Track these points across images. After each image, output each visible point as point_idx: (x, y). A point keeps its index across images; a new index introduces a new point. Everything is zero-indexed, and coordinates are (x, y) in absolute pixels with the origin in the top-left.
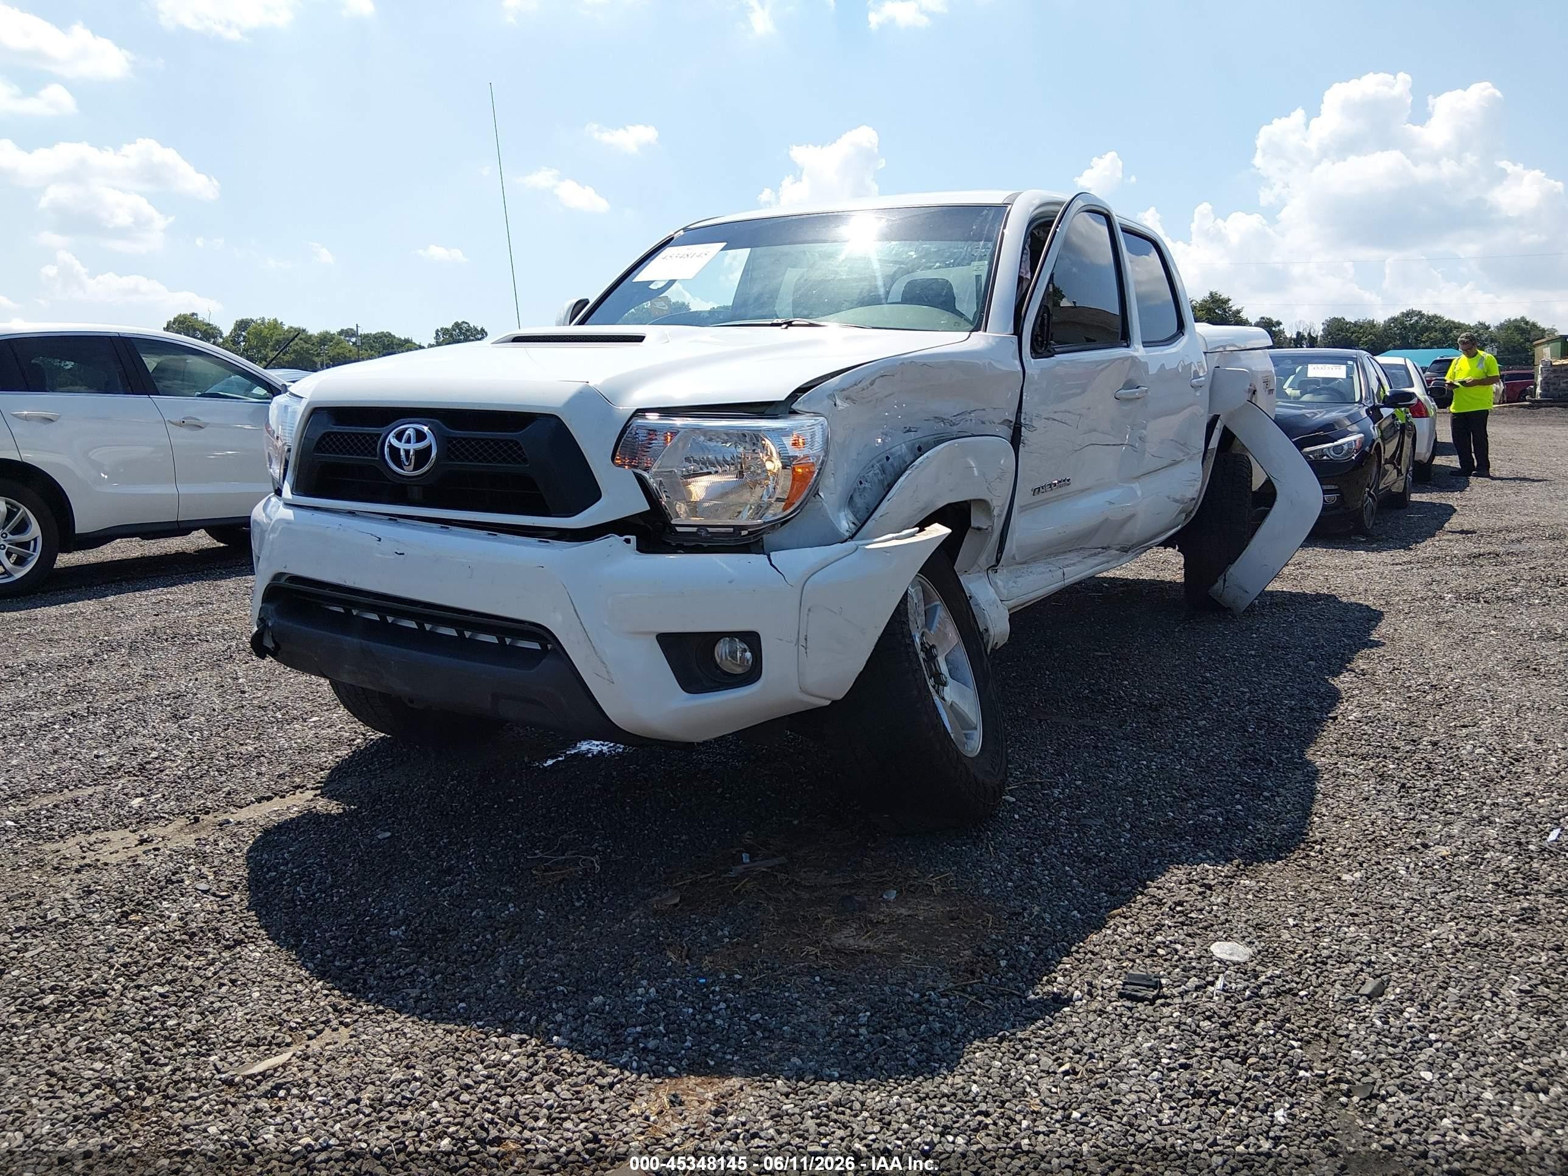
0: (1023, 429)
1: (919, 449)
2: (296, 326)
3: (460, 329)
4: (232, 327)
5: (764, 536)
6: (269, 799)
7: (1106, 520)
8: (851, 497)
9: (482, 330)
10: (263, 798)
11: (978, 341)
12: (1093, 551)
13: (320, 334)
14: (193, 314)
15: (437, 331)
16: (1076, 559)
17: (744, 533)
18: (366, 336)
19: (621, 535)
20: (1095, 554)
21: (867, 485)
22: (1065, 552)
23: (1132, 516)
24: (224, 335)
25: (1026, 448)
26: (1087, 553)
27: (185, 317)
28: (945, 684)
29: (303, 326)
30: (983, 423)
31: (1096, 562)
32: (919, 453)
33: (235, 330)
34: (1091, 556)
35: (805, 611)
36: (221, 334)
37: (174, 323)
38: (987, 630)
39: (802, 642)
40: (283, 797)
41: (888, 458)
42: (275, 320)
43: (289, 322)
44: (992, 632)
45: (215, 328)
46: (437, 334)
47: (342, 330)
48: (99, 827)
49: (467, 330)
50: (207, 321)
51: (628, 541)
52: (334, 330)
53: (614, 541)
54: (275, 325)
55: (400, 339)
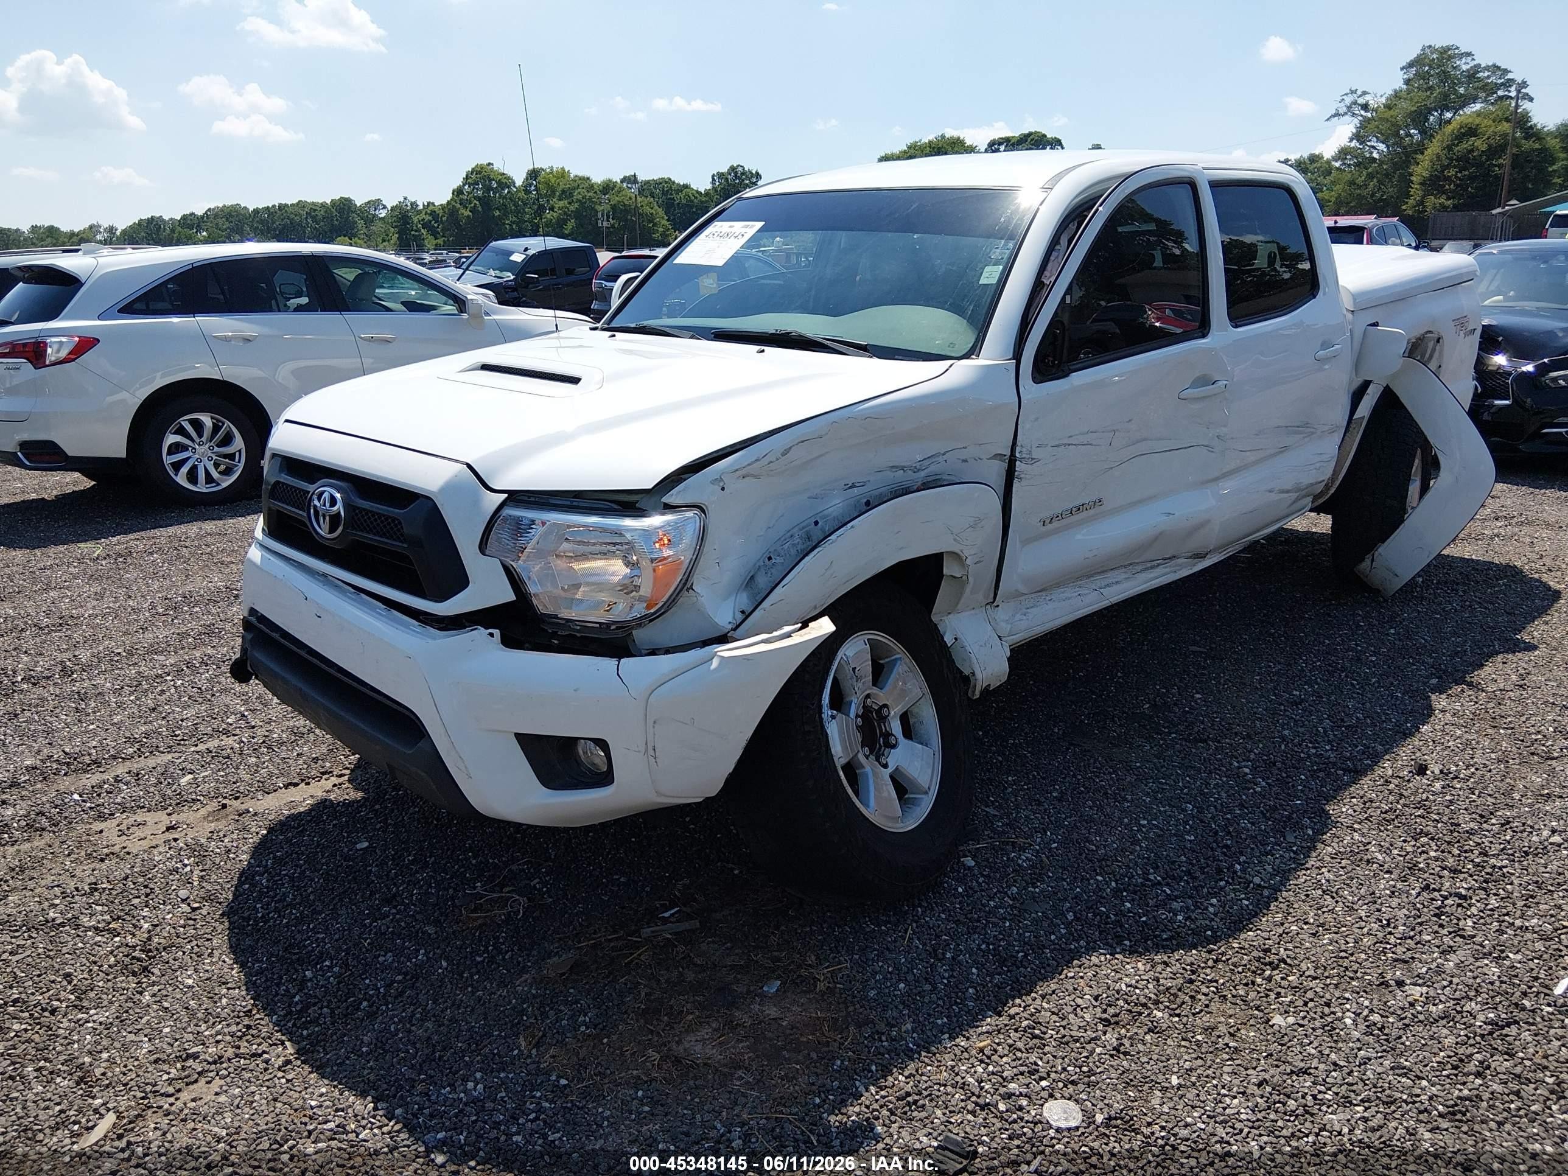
0: (1018, 463)
1: (868, 503)
2: (581, 174)
3: (736, 173)
4: (524, 176)
5: (634, 632)
6: (296, 785)
7: (1161, 533)
8: (752, 577)
9: (757, 173)
10: (290, 784)
11: (961, 372)
12: (1149, 565)
13: (604, 182)
14: (489, 164)
15: (713, 176)
16: (1124, 576)
17: (613, 627)
18: (647, 183)
19: (487, 628)
20: (1152, 567)
21: (779, 560)
22: (1103, 572)
23: (1208, 521)
24: (517, 185)
25: (1023, 483)
26: (1139, 568)
27: (482, 167)
28: (894, 746)
29: (586, 174)
30: (966, 461)
31: (1152, 575)
32: (865, 508)
33: (527, 179)
34: (1146, 569)
35: (650, 723)
36: (514, 183)
37: (472, 173)
38: (973, 674)
39: (651, 752)
40: (308, 784)
41: (816, 523)
42: (563, 169)
43: (576, 170)
44: (979, 675)
45: (509, 178)
46: (714, 180)
47: (625, 178)
48: (143, 807)
49: (742, 174)
50: (502, 171)
51: (492, 635)
52: (617, 178)
53: (480, 634)
54: (563, 174)
55: (678, 185)
